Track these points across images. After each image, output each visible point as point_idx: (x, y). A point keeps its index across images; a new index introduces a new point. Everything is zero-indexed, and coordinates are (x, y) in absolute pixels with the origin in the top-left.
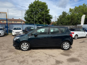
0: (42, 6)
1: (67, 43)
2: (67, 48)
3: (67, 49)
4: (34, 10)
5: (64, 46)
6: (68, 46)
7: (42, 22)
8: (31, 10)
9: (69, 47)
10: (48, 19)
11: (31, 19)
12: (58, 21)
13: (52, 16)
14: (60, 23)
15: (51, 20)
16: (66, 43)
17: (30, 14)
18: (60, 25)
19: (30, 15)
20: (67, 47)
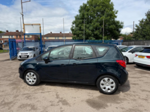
0: (101, 7)
1: (109, 80)
2: (109, 89)
3: (109, 91)
4: (87, 14)
5: (102, 84)
6: (112, 87)
7: (101, 36)
8: (81, 16)
9: (114, 88)
10: (112, 29)
11: (80, 32)
12: (137, 32)
13: (122, 23)
14: (141, 36)
15: (120, 32)
16: (106, 79)
17: (80, 23)
18: (140, 39)
19: (80, 26)
20: (109, 87)
